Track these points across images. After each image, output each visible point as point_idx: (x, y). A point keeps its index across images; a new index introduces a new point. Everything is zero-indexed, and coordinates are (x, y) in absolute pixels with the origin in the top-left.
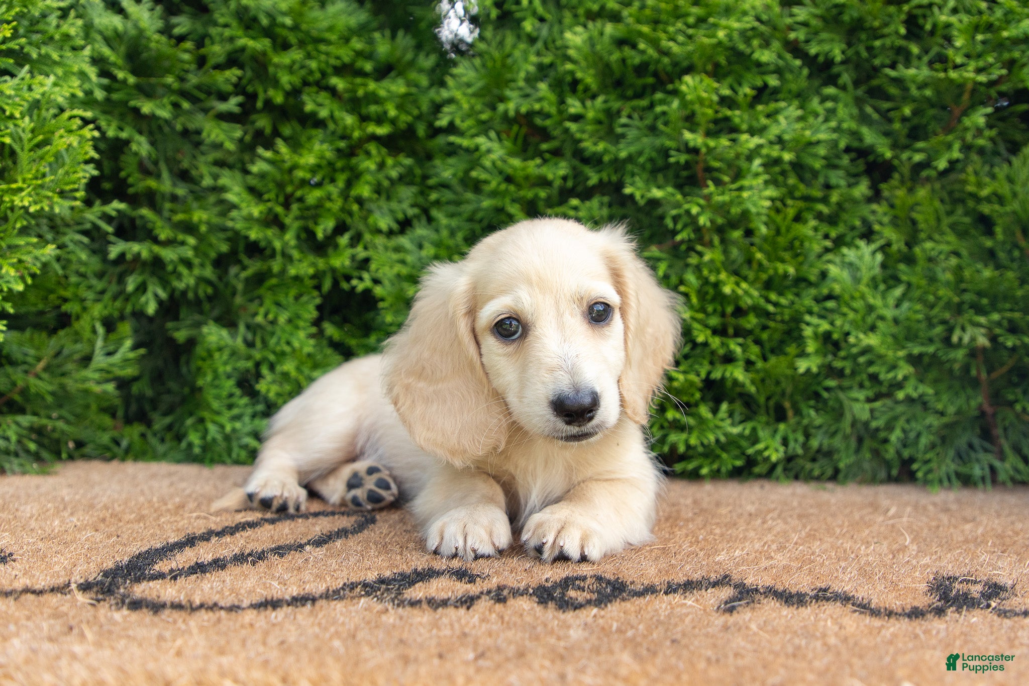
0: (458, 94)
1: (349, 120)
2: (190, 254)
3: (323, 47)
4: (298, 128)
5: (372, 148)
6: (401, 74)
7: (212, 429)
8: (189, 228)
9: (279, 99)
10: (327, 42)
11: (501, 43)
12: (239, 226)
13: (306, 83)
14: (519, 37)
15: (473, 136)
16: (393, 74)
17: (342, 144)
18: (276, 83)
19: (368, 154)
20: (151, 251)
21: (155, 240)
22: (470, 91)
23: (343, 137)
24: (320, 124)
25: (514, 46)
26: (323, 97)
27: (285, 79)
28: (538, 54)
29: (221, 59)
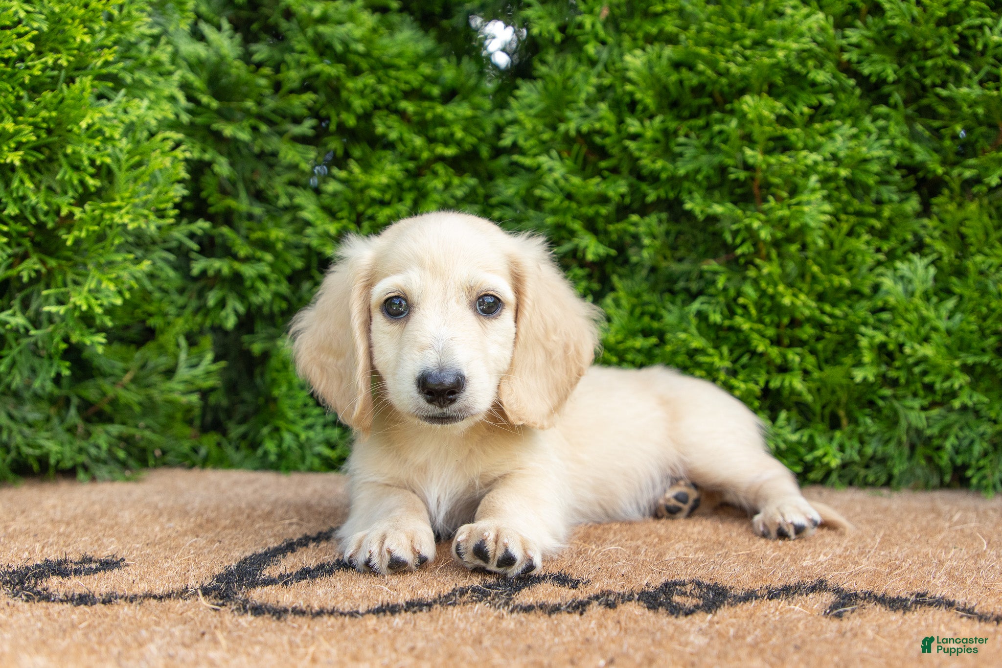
0: (521, 115)
1: (418, 141)
2: (266, 270)
3: (393, 73)
4: (368, 150)
5: (440, 168)
6: (465, 98)
7: (288, 438)
8: (265, 245)
9: (351, 122)
10: (397, 68)
11: (562, 67)
12: (315, 242)
13: (376, 107)
14: (579, 60)
15: (535, 156)
16: (457, 98)
17: (411, 165)
18: (348, 107)
19: (435, 174)
20: (231, 267)
21: (235, 257)
22: (532, 112)
23: (413, 158)
24: (390, 146)
25: (575, 69)
26: (393, 120)
27: (358, 104)
28: (599, 76)
29: (296, 84)
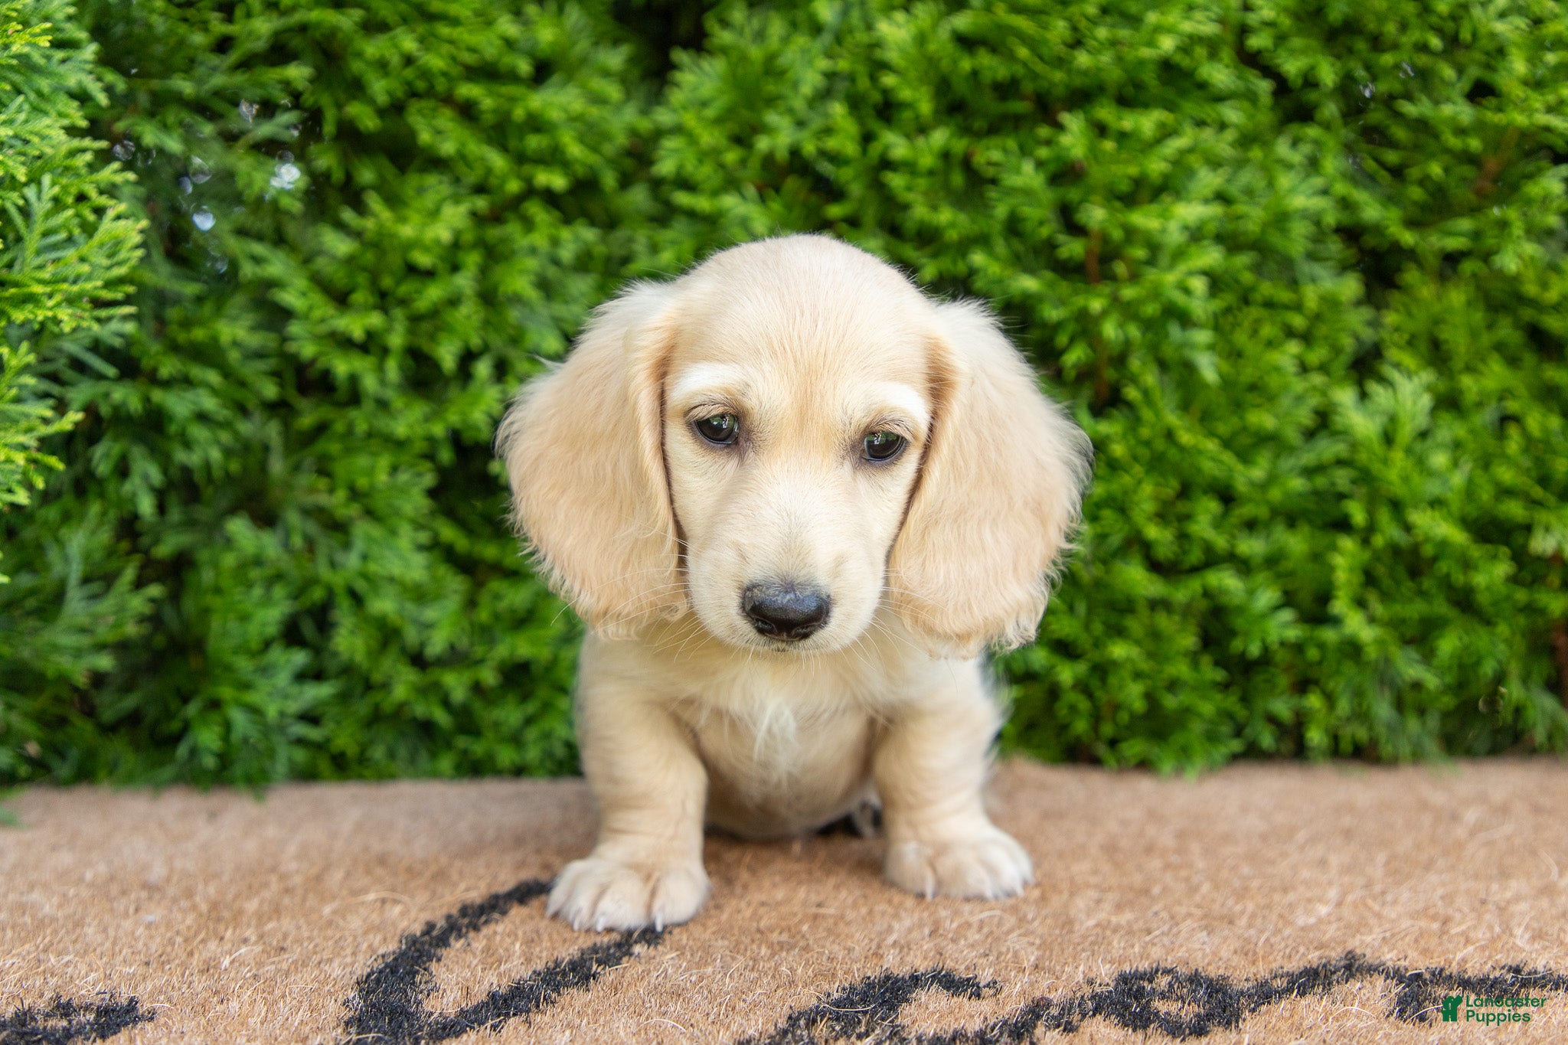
0: (689, 120)
1: (498, 161)
2: (209, 403)
3: (444, 30)
4: (390, 170)
5: (536, 210)
6: (570, 77)
7: (239, 719)
8: (207, 354)
9: (367, 120)
10: (455, 22)
11: (760, 36)
12: (308, 350)
13: (414, 94)
14: (794, 25)
15: (715, 193)
16: (556, 78)
17: (481, 203)
18: (357, 88)
19: (529, 225)
20: (147, 400)
21: (154, 379)
22: (710, 113)
23: (480, 189)
24: (436, 163)
25: (786, 40)
26: (446, 119)
27: (380, 88)
28: (829, 55)
29: (260, 45)
